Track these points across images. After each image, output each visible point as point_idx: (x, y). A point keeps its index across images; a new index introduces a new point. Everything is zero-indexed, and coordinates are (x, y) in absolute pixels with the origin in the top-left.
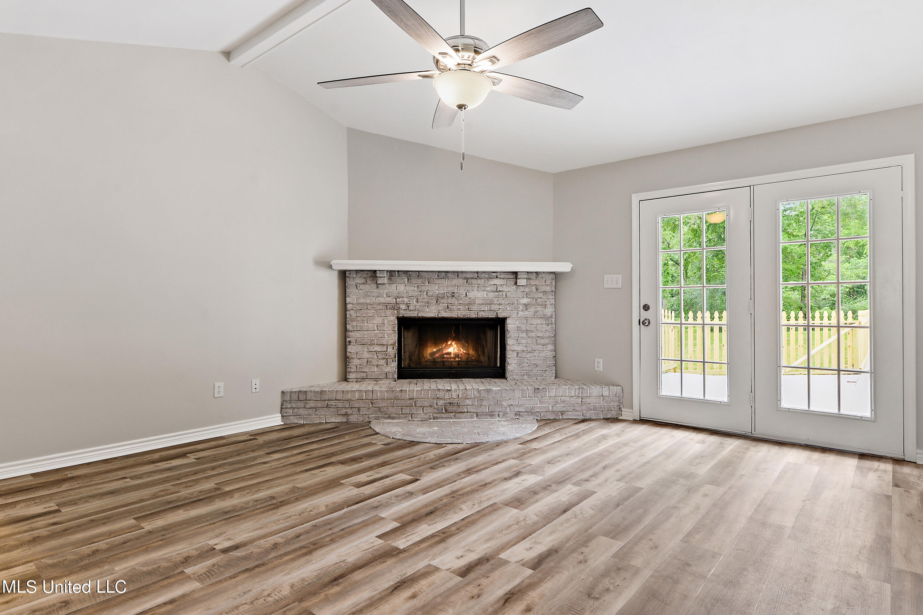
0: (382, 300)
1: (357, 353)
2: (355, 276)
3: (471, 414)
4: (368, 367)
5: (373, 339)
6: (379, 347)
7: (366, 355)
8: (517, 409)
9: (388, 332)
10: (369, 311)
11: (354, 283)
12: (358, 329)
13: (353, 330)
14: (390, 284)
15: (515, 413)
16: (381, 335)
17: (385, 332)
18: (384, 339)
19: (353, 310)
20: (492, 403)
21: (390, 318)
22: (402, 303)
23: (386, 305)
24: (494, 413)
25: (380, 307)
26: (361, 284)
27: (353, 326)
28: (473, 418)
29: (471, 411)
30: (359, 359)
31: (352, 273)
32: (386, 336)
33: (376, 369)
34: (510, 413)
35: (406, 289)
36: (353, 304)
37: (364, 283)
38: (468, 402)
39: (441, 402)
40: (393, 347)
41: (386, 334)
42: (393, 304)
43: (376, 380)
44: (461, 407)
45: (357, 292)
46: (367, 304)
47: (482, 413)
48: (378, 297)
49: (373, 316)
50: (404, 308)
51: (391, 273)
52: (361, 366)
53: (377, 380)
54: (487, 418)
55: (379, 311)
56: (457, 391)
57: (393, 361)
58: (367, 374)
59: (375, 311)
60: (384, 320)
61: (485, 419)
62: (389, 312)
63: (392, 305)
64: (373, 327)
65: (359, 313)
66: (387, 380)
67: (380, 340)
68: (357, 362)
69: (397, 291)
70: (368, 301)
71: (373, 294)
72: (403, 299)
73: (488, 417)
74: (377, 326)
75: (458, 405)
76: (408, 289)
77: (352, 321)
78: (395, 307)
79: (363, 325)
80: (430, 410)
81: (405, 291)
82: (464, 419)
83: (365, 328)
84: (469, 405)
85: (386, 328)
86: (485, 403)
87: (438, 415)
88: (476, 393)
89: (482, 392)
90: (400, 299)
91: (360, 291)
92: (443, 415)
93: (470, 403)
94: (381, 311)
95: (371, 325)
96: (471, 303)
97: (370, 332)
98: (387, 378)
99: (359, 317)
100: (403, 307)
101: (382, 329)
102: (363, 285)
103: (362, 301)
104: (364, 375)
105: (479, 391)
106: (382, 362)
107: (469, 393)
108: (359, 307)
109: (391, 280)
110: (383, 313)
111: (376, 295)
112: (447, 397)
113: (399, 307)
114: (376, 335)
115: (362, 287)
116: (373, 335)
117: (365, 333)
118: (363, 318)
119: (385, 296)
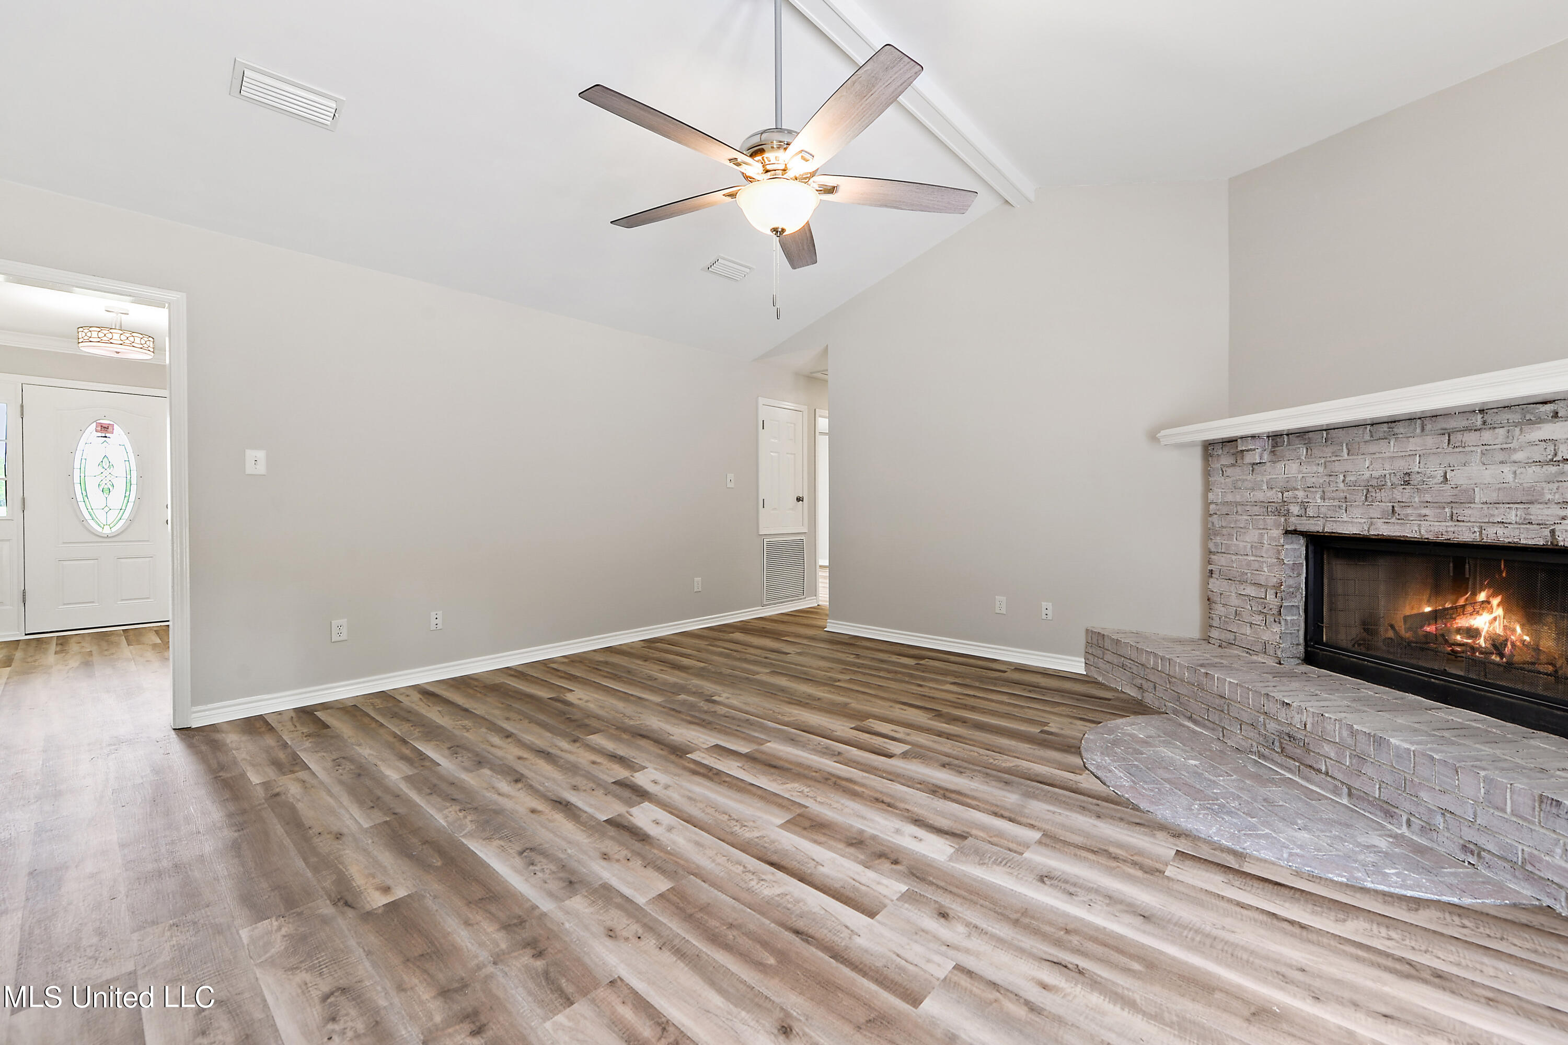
0: (1259, 496)
1: (1221, 594)
2: (1220, 452)
3: (1336, 782)
4: (1237, 623)
5: (1246, 571)
6: (1254, 588)
7: (1234, 601)
8: (1470, 835)
9: (1269, 560)
10: (1240, 517)
11: (1218, 466)
12: (1223, 551)
13: (1216, 550)
14: (1274, 462)
15: (1462, 842)
16: (1256, 565)
17: (1264, 559)
18: (1262, 573)
19: (1216, 514)
20: (1388, 779)
21: (1272, 531)
22: (1294, 500)
23: (1266, 505)
24: (1396, 810)
25: (1256, 510)
26: (1228, 466)
27: (1216, 545)
28: (1338, 794)
29: (1336, 775)
30: (1224, 605)
31: (1216, 447)
32: (1266, 569)
33: (1248, 631)
34: (1447, 834)
35: (1300, 472)
36: (1216, 504)
37: (1233, 465)
38: (1327, 749)
39: (1272, 726)
40: (1277, 593)
41: (1265, 565)
42: (1278, 503)
43: (1249, 651)
44: (1312, 754)
45: (1223, 481)
46: (1237, 504)
47: (1362, 794)
48: (1253, 489)
49: (1245, 528)
50: (1296, 513)
51: (1276, 438)
52: (1226, 620)
53: (1251, 652)
54: (1376, 815)
55: (1255, 517)
56: (1302, 713)
57: (1275, 621)
58: (1235, 636)
59: (1249, 517)
60: (1262, 535)
61: (1370, 813)
62: (1271, 519)
63: (1277, 505)
64: (1245, 547)
65: (1225, 520)
66: (1266, 656)
67: (1256, 574)
68: (1221, 611)
69: (1286, 476)
70: (1238, 498)
71: (1246, 484)
72: (1296, 492)
73: (1379, 813)
74: (1252, 547)
75: (1306, 748)
76: (1305, 470)
77: (1215, 534)
78: (1281, 510)
79: (1231, 542)
80: (1252, 734)
81: (1300, 476)
82: (1319, 787)
83: (1233, 549)
84: (1331, 759)
85: (1266, 553)
86: (1369, 770)
87: (1267, 752)
88: (1345, 733)
89: (1359, 737)
90: (1290, 493)
91: (1228, 480)
92: (1276, 757)
93: (1332, 755)
94: (1259, 517)
95: (1241, 544)
96: (1463, 499)
97: (1240, 557)
98: (1265, 653)
99: (1226, 527)
100: (1295, 509)
101: (1258, 554)
102: (1232, 468)
103: (1230, 498)
104: (1231, 637)
105: (1353, 733)
106: (1258, 619)
107: (1329, 727)
108: (1225, 510)
109: (1275, 455)
110: (1261, 522)
111: (1250, 485)
112: (1282, 717)
113: (1288, 510)
114: (1249, 564)
115: (1229, 471)
116: (1244, 563)
117: (1234, 557)
118: (1231, 529)
119: (1265, 487)
